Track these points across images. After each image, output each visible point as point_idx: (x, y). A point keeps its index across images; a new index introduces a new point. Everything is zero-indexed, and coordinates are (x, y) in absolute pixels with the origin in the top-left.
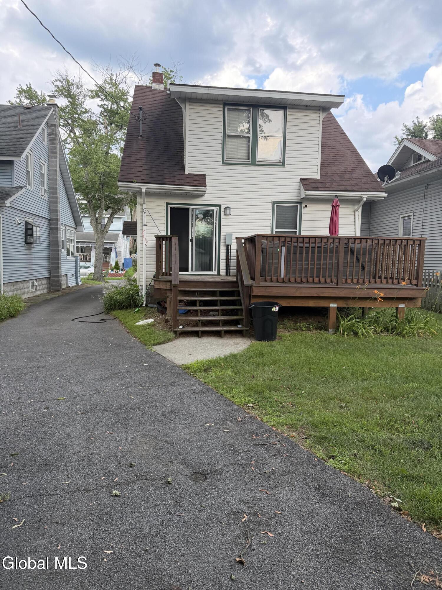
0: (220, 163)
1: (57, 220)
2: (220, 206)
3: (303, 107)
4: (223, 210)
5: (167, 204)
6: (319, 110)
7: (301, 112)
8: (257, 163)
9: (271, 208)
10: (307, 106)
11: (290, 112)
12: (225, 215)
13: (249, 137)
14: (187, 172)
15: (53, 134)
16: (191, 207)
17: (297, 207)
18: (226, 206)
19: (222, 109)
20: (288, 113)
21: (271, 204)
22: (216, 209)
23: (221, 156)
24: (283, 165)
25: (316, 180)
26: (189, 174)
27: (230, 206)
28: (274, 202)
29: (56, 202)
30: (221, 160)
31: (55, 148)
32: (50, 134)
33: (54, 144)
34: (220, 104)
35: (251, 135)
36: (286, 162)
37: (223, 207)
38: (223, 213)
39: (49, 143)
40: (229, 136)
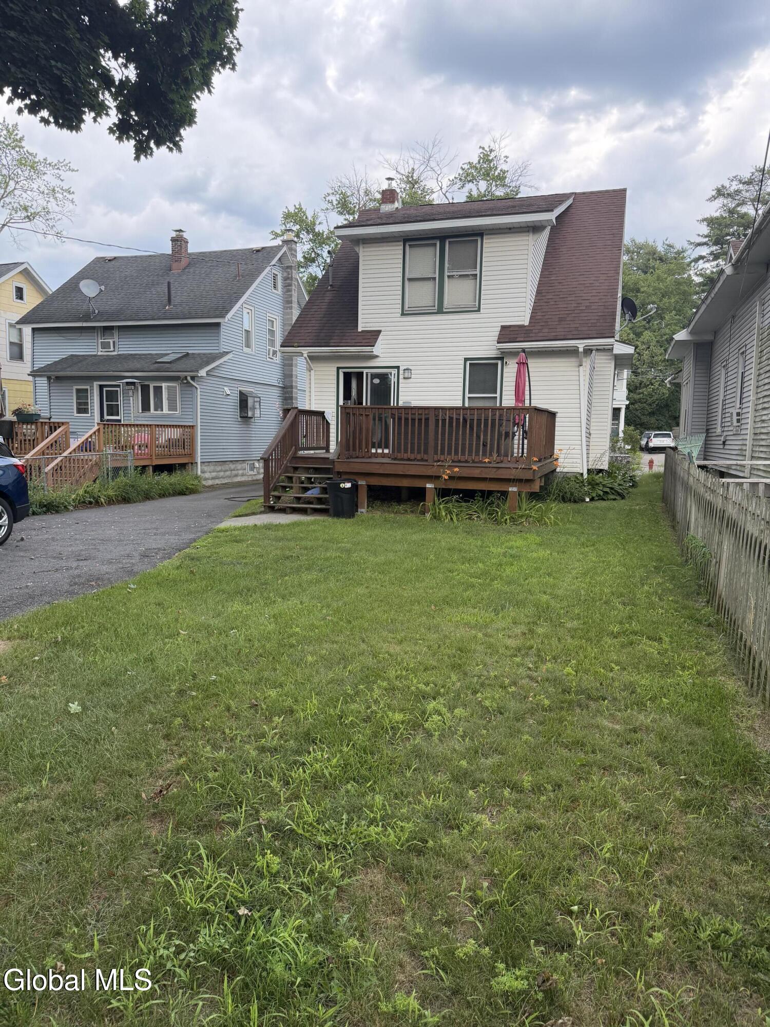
0: (399, 315)
1: (291, 387)
2: (398, 368)
3: (503, 231)
4: (401, 372)
5: (338, 369)
6: (528, 231)
7: (502, 238)
8: (445, 310)
9: (462, 367)
10: (510, 229)
11: (488, 239)
12: (404, 378)
13: (434, 279)
14: (360, 329)
15: (288, 278)
16: (365, 371)
17: (497, 364)
18: (406, 367)
19: (402, 247)
20: (484, 241)
21: (463, 362)
22: (394, 371)
23: (400, 306)
24: (479, 310)
25: (522, 326)
26: (363, 331)
27: (410, 367)
28: (466, 360)
29: (291, 365)
30: (400, 311)
31: (291, 296)
32: (285, 279)
33: (290, 291)
34: (398, 241)
35: (437, 276)
36: (482, 306)
37: (402, 368)
38: (401, 377)
39: (285, 290)
40: (410, 280)
